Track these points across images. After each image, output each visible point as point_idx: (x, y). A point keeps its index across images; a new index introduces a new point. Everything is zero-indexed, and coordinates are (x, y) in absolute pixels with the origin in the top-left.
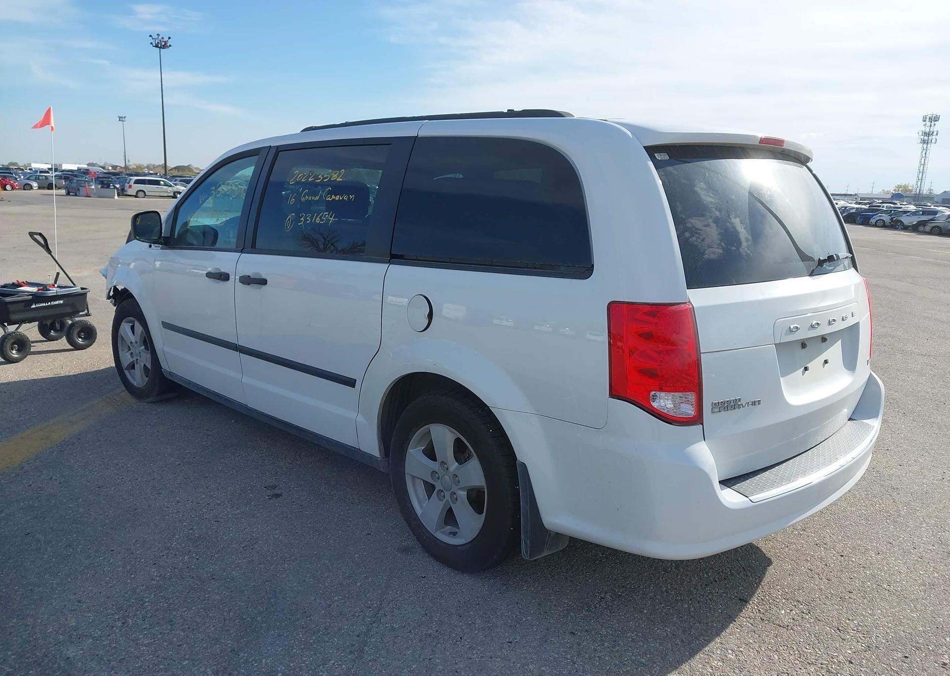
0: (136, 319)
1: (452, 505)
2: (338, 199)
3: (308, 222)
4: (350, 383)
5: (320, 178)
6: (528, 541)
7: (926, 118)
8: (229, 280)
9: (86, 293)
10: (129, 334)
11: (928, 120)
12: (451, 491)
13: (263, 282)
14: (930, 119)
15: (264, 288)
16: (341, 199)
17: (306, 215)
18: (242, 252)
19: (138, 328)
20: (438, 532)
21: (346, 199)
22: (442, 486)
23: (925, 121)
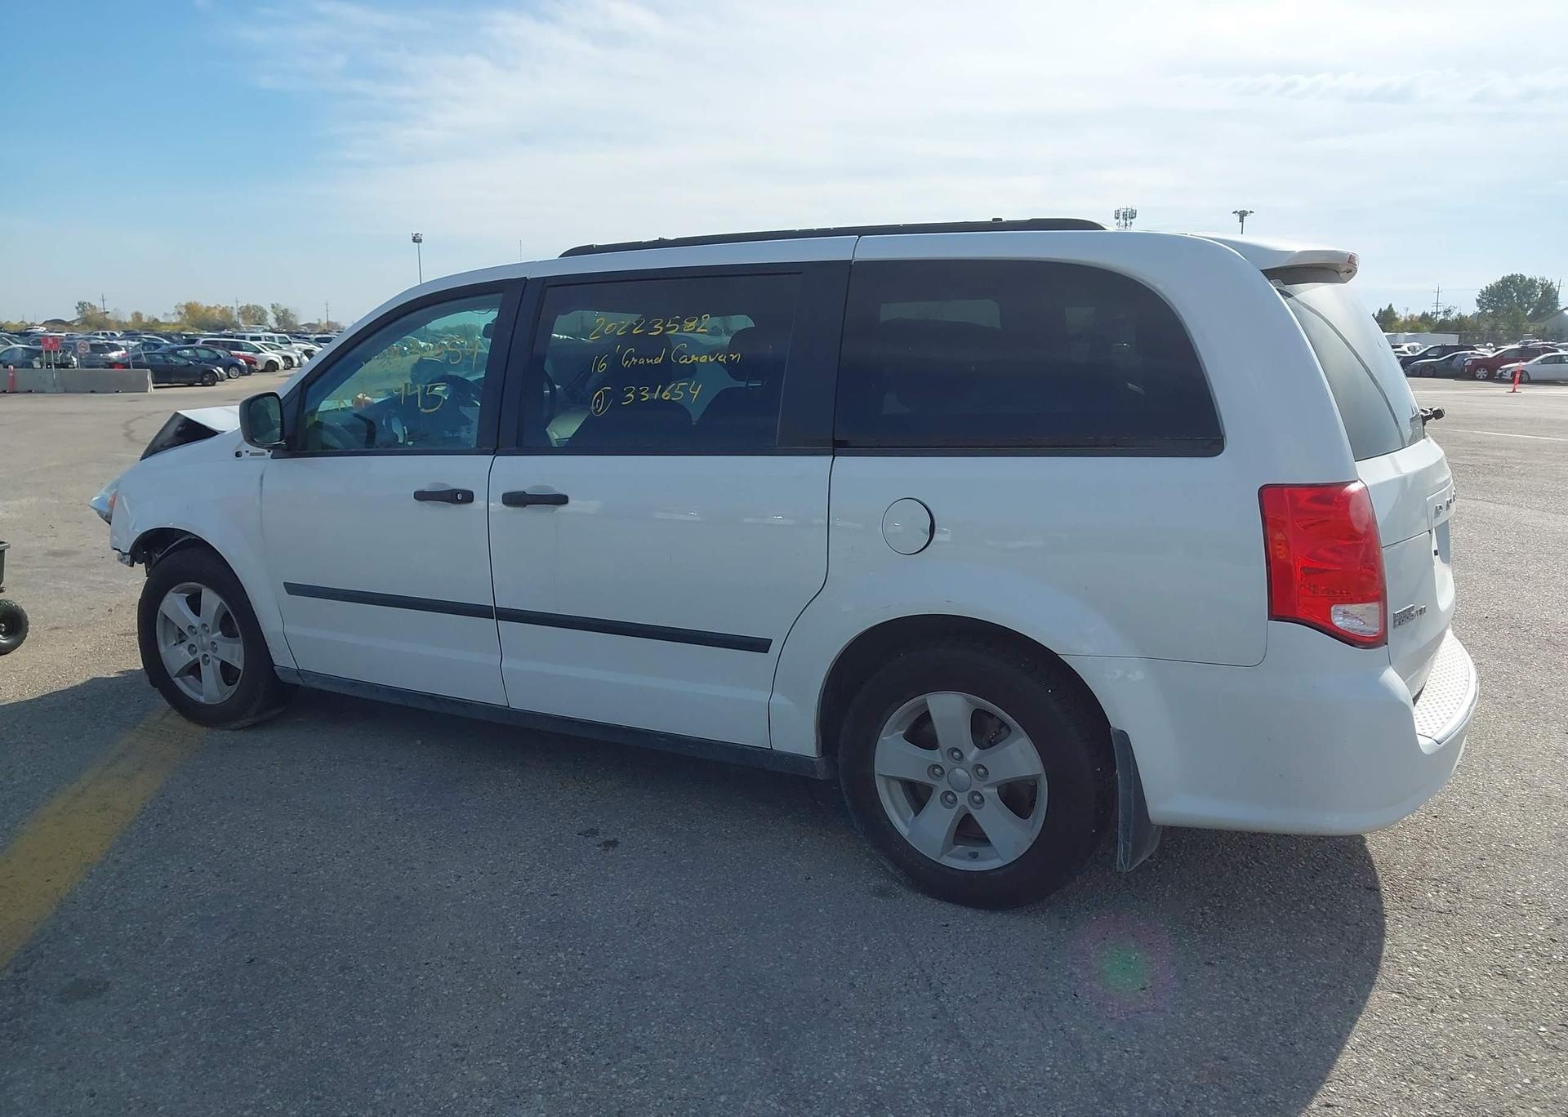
0: (203, 583)
1: (973, 812)
2: (705, 361)
3: (644, 399)
4: (761, 645)
5: (659, 329)
6: (1130, 844)
7: (1119, 214)
8: (472, 501)
9: (3, 551)
10: (185, 613)
11: (1121, 216)
12: (970, 791)
13: (562, 500)
14: (1123, 215)
15: (561, 509)
16: (711, 360)
17: (637, 389)
18: (495, 452)
19: (211, 601)
20: (945, 856)
21: (724, 360)
22: (950, 783)
23: (1118, 218)
